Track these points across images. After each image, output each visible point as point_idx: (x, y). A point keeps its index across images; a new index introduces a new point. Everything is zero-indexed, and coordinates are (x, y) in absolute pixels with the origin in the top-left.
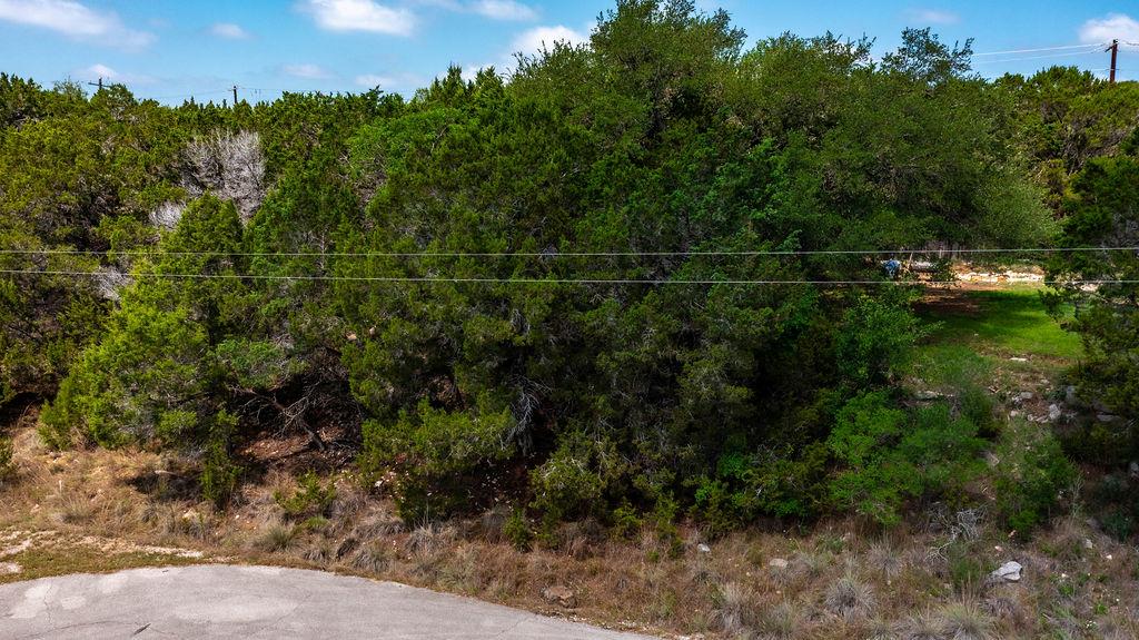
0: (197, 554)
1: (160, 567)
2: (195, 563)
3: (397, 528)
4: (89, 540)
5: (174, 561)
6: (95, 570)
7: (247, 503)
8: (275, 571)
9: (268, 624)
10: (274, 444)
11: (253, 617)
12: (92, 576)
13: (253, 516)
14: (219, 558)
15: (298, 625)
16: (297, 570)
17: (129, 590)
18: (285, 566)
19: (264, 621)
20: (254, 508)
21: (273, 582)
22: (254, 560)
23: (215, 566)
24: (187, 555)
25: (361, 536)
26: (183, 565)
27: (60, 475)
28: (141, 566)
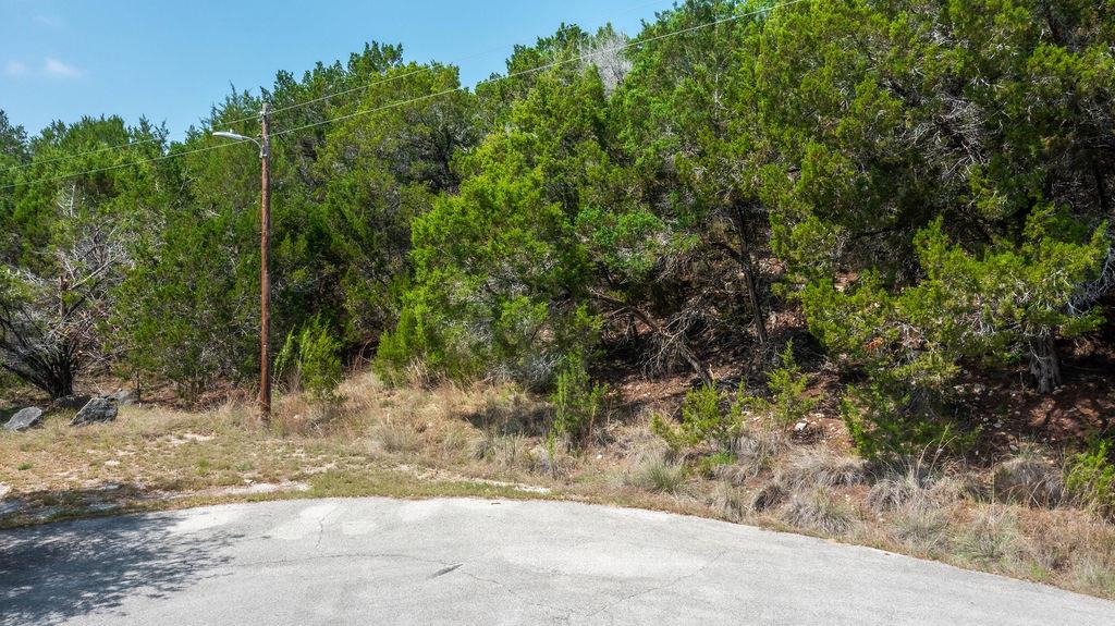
0: (542, 490)
1: (488, 498)
2: (540, 498)
3: (849, 476)
4: (404, 468)
5: (509, 494)
6: (401, 495)
7: (612, 441)
8: (662, 517)
9: (657, 584)
10: (647, 385)
11: (629, 573)
12: (396, 501)
13: (621, 456)
14: (574, 497)
15: (713, 593)
16: (695, 519)
17: (440, 520)
18: (673, 511)
19: (653, 580)
20: (623, 447)
21: (658, 529)
22: (627, 500)
23: (568, 503)
24: (527, 491)
25: (790, 484)
26: (522, 499)
27: (389, 409)
28: (462, 495)
